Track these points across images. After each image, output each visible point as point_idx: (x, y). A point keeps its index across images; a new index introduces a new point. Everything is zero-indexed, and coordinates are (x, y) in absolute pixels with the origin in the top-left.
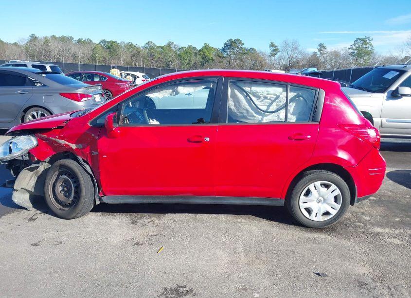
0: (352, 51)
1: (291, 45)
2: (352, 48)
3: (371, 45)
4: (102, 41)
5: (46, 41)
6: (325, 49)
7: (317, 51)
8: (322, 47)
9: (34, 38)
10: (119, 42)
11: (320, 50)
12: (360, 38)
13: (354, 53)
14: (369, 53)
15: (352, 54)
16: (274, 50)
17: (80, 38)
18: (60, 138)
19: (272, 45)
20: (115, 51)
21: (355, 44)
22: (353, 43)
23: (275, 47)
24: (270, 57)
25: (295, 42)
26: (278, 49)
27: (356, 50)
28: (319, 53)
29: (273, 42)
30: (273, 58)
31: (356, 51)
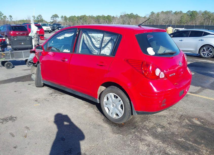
4: (188, 12)
5: (158, 14)
9: (153, 13)
10: (198, 11)
17: (176, 11)
20: (194, 16)
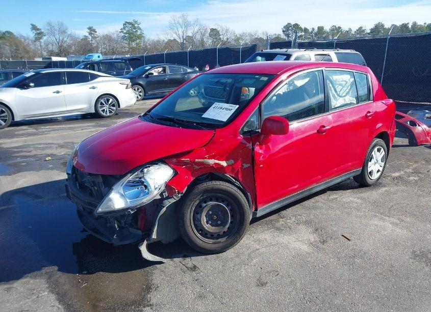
0: (123, 35)
1: (56, 28)
2: (122, 32)
3: (140, 29)
6: (96, 32)
7: (87, 34)
8: (92, 30)
11: (90, 34)
12: (128, 21)
13: (125, 36)
14: (140, 37)
15: (123, 38)
16: (39, 34)
18: (210, 158)
19: (34, 28)
21: (124, 28)
22: (122, 27)
23: (38, 29)
24: (35, 41)
25: (61, 24)
26: (42, 33)
27: (126, 33)
28: (90, 37)
29: (34, 24)
30: (38, 43)
31: (127, 35)
